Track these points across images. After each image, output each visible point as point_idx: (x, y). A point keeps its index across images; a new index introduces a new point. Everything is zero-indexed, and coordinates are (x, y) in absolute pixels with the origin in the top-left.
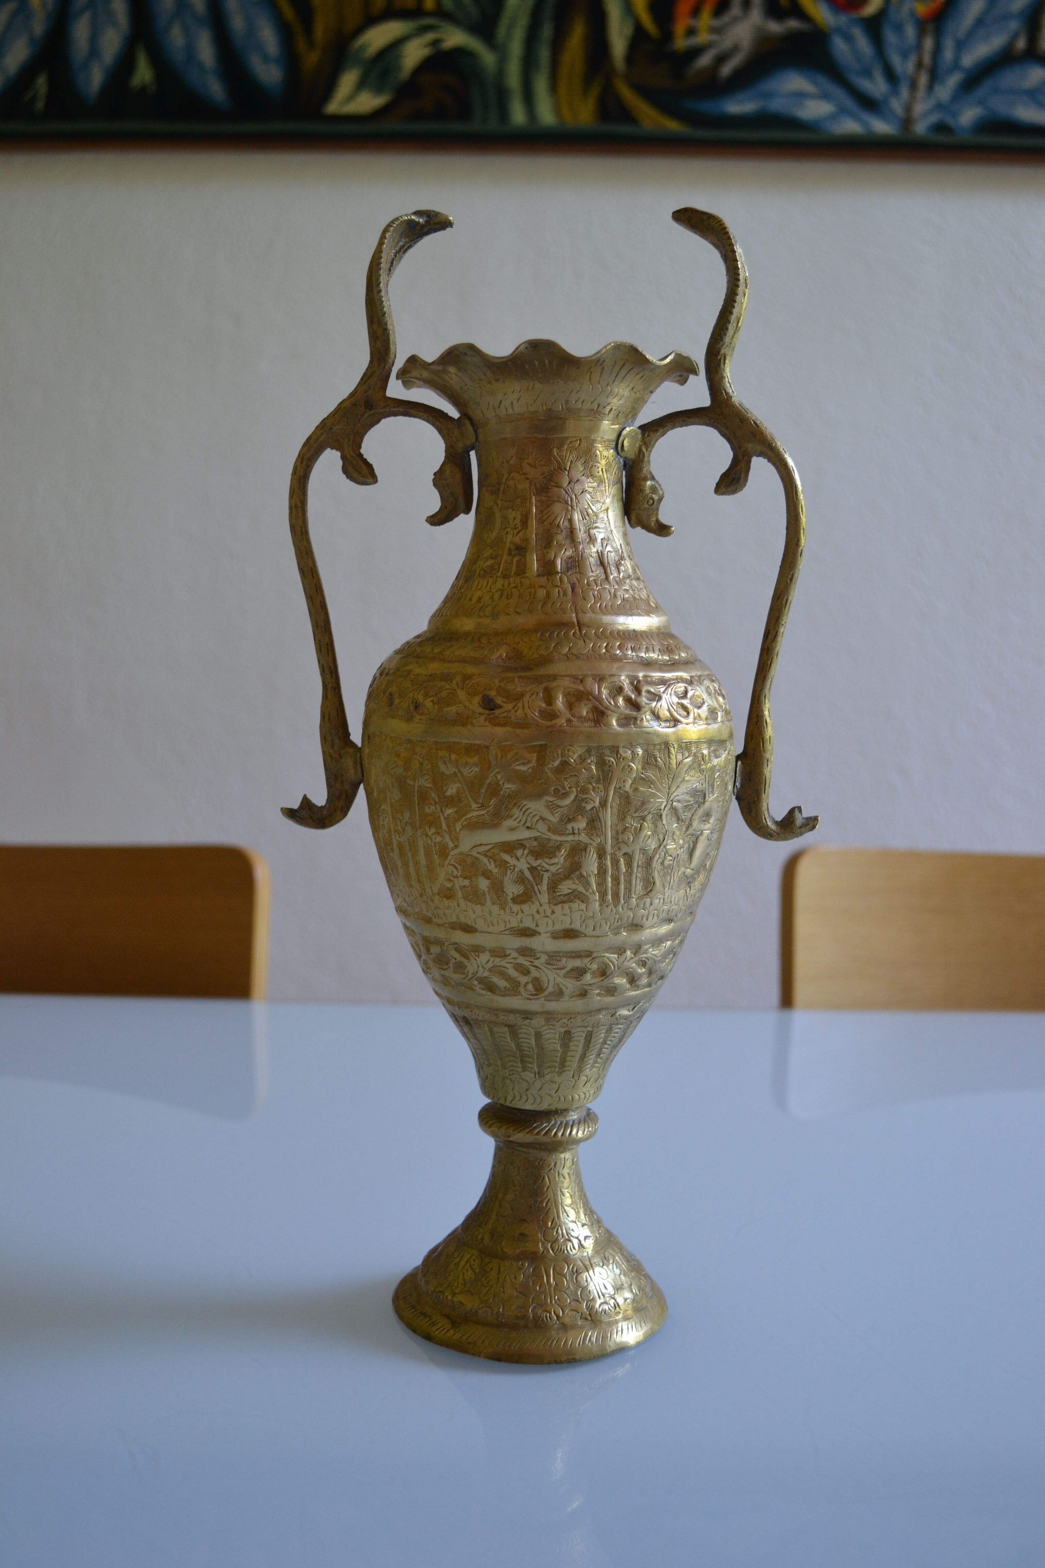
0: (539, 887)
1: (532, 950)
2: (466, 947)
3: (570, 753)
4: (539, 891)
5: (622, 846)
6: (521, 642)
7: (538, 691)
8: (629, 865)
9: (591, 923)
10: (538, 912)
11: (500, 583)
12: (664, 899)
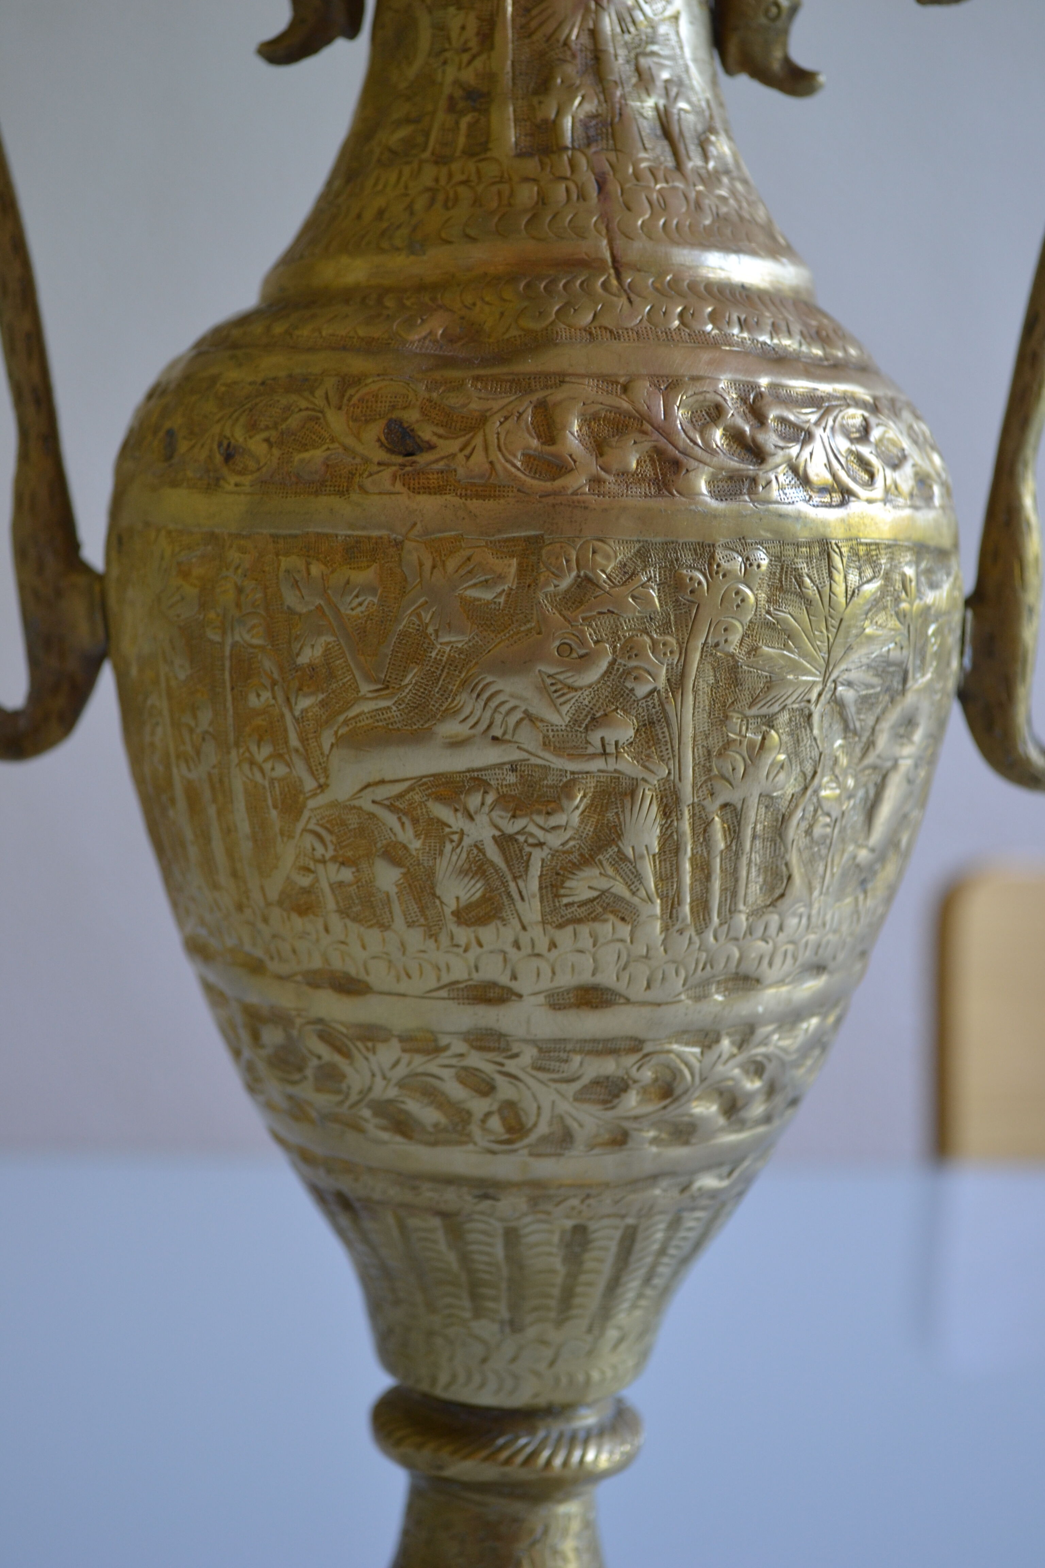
0: (521, 883)
1: (501, 1036)
2: (344, 1030)
3: (599, 558)
4: (520, 893)
5: (719, 785)
6: (479, 303)
7: (521, 410)
8: (734, 832)
9: (642, 972)
10: (517, 945)
11: (429, 173)
12: (809, 917)
